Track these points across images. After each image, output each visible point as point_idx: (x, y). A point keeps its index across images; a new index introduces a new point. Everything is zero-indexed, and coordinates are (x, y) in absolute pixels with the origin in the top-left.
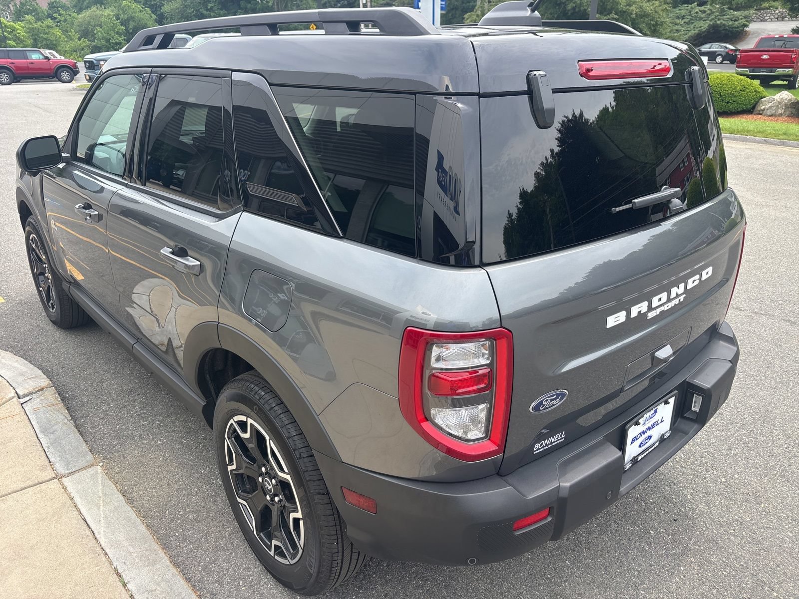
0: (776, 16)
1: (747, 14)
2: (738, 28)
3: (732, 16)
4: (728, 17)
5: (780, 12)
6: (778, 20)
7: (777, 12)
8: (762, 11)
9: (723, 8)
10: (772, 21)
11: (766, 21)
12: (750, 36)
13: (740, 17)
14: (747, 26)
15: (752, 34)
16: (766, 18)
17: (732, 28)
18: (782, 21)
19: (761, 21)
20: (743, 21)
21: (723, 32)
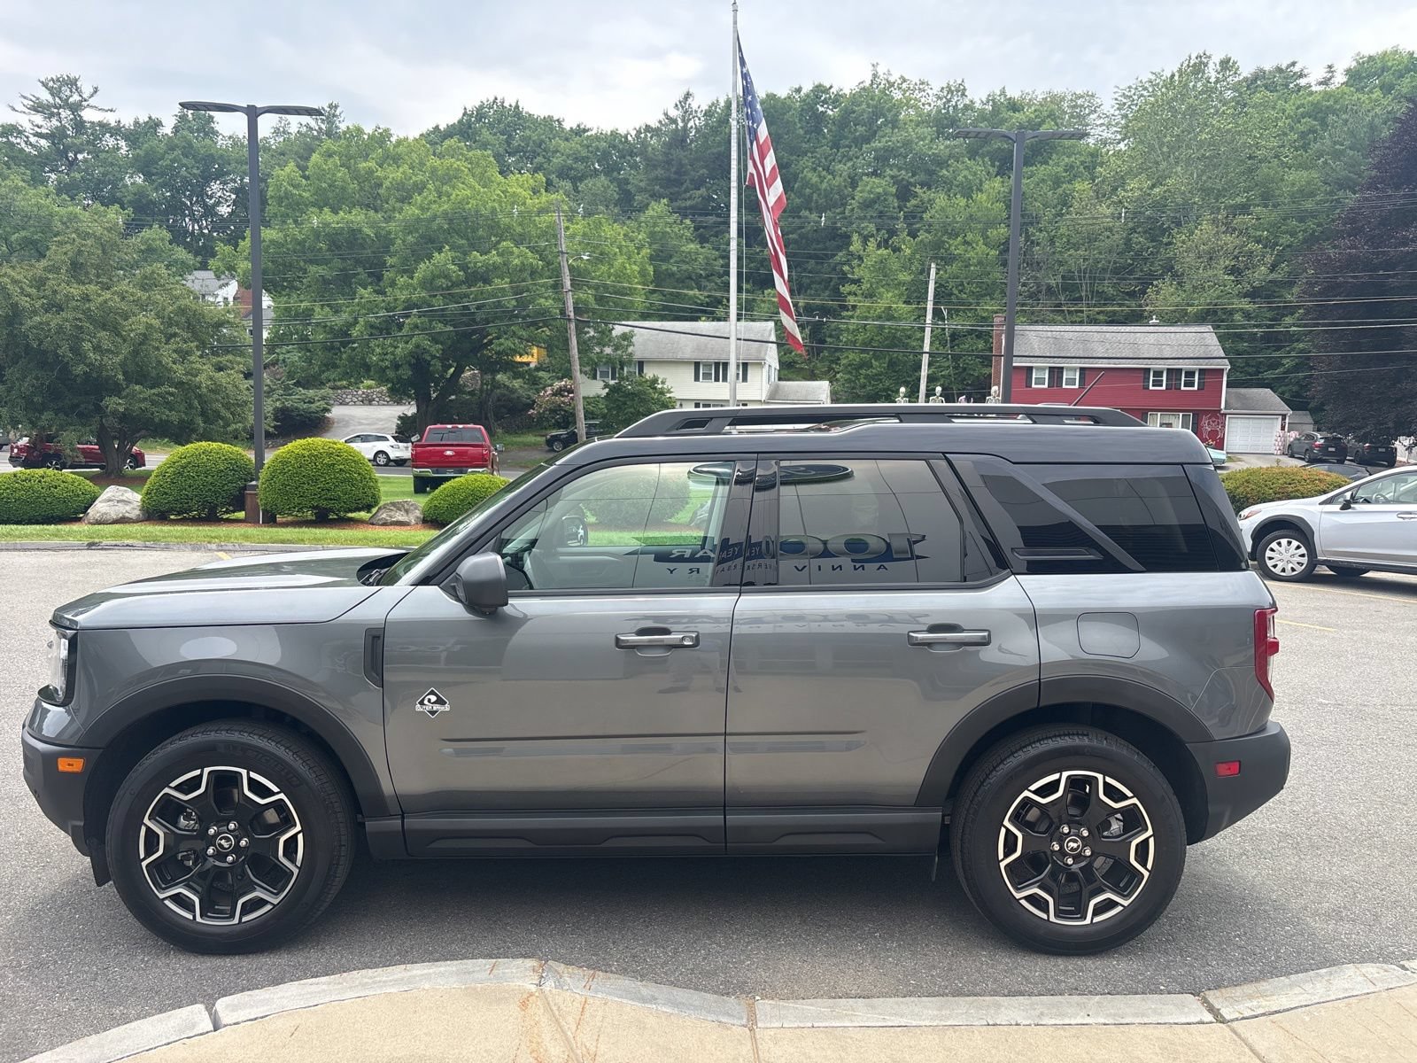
0: (360, 399)
1: (325, 394)
2: (317, 413)
3: (304, 397)
4: (297, 397)
5: (363, 393)
6: (364, 404)
7: (360, 392)
8: (339, 391)
9: (288, 384)
10: (355, 405)
11: (347, 404)
12: (336, 425)
13: (316, 398)
14: (328, 411)
15: (338, 423)
16: (347, 400)
17: (310, 413)
18: (370, 405)
19: (341, 404)
20: (322, 404)
21: (298, 418)
